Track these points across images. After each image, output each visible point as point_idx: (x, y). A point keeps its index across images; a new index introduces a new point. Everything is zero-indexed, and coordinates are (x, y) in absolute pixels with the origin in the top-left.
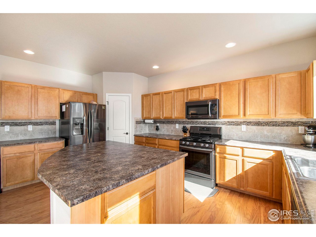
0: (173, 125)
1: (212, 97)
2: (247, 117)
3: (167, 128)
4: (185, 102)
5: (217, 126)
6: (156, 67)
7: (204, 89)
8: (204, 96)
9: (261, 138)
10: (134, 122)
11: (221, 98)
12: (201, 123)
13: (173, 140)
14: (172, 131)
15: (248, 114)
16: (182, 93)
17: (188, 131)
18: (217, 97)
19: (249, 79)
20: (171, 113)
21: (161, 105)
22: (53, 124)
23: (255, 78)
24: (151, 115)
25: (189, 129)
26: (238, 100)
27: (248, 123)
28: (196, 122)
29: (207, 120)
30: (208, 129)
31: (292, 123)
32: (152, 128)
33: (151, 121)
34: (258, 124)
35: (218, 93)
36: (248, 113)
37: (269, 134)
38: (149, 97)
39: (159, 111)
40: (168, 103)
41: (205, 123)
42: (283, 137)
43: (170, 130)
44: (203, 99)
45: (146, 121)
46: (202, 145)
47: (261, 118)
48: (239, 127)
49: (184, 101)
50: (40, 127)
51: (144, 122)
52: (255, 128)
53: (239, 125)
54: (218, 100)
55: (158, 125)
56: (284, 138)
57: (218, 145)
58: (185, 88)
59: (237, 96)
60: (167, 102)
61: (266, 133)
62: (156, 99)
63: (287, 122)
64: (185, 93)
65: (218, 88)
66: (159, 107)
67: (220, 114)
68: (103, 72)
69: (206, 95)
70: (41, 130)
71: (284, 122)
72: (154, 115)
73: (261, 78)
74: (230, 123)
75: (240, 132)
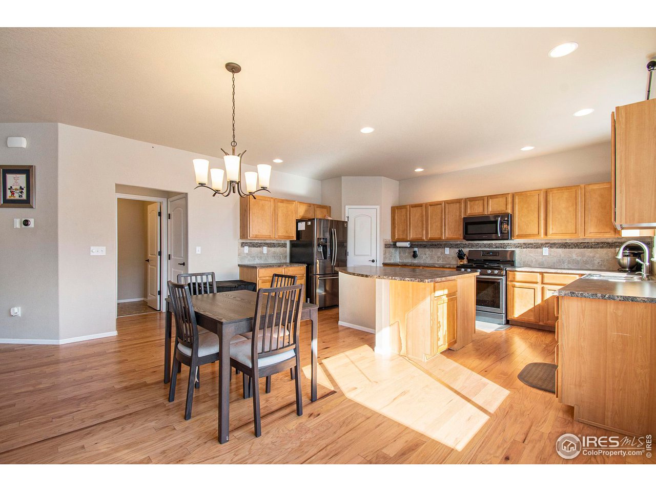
0: (440, 250)
1: (502, 211)
2: (549, 237)
3: (430, 253)
4: (463, 217)
5: (507, 249)
6: (419, 170)
7: (490, 201)
8: (490, 209)
9: (568, 264)
10: (383, 246)
11: (515, 212)
12: (484, 245)
13: (447, 268)
14: (439, 257)
15: (551, 233)
16: (458, 205)
17: (465, 257)
18: (509, 211)
19: (551, 189)
20: (440, 233)
21: (424, 222)
22: (284, 247)
23: (560, 189)
24: (407, 235)
25: (467, 254)
26: (537, 216)
27: (552, 245)
28: (477, 245)
29: (493, 242)
30: (495, 253)
31: (608, 243)
32: (405, 254)
33: (407, 244)
34: (565, 245)
35: (510, 206)
36: (550, 231)
37: (579, 258)
38: (404, 210)
39: (420, 230)
40: (435, 219)
41: (490, 246)
42: (596, 262)
43: (436, 257)
44: (489, 213)
45: (398, 244)
46: (489, 271)
47: (568, 239)
48: (539, 250)
49: (460, 215)
50: (273, 249)
51: (394, 246)
52: (560, 251)
53: (540, 247)
54: (511, 215)
55: (416, 249)
56: (598, 263)
57: (510, 271)
58: (462, 199)
59: (537, 209)
60: (434, 217)
61: (574, 257)
62: (416, 213)
63: (602, 243)
64: (463, 206)
65: (510, 200)
66: (420, 225)
67: (513, 233)
68: (342, 177)
69: (492, 208)
70: (274, 253)
71: (598, 243)
72: (412, 236)
73: (567, 188)
74: (527, 246)
75: (541, 257)
